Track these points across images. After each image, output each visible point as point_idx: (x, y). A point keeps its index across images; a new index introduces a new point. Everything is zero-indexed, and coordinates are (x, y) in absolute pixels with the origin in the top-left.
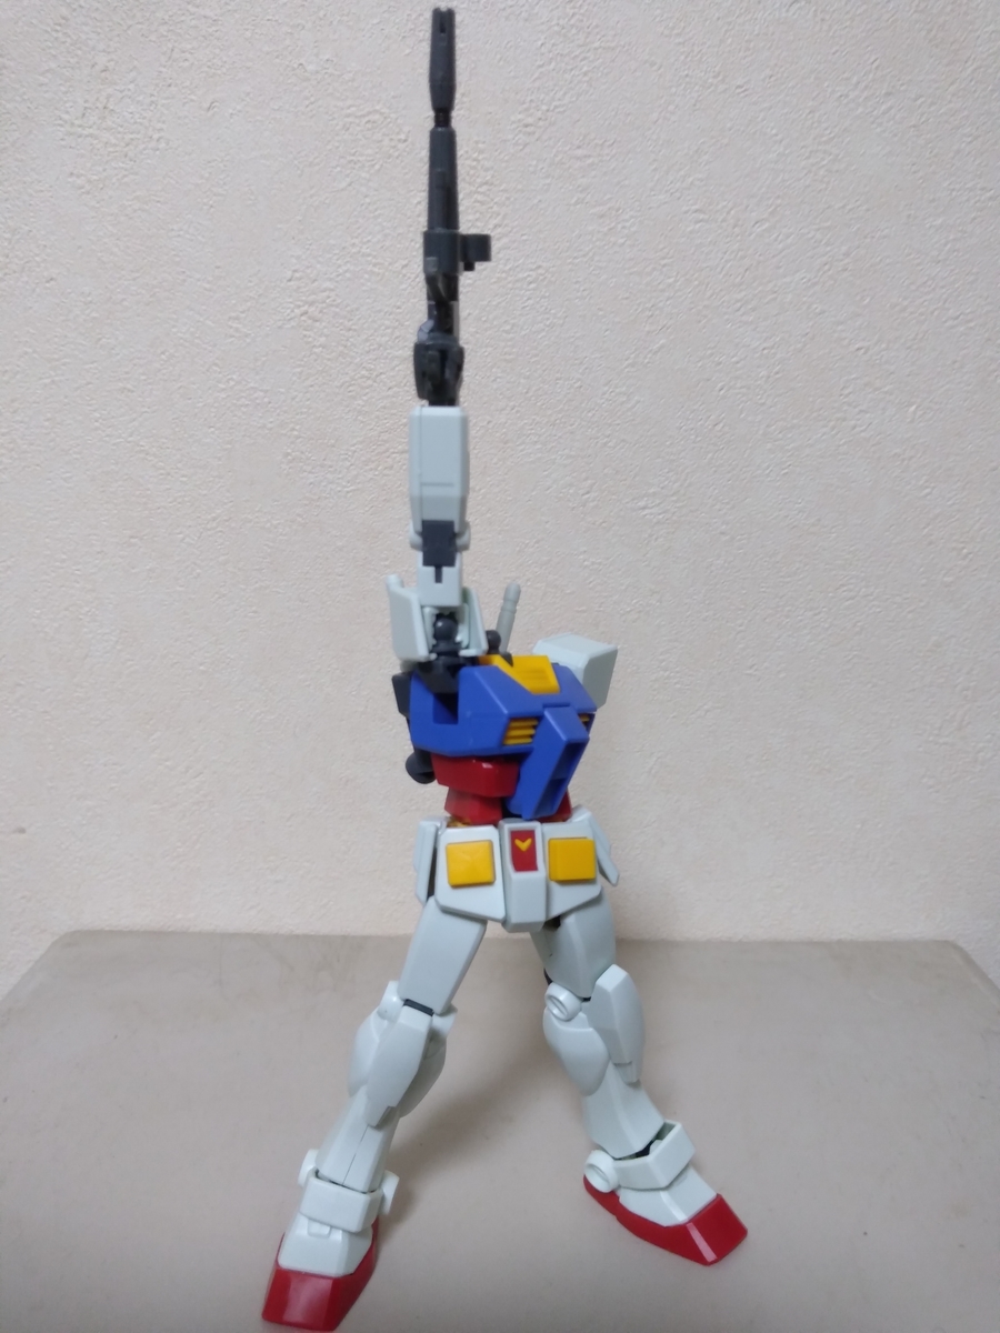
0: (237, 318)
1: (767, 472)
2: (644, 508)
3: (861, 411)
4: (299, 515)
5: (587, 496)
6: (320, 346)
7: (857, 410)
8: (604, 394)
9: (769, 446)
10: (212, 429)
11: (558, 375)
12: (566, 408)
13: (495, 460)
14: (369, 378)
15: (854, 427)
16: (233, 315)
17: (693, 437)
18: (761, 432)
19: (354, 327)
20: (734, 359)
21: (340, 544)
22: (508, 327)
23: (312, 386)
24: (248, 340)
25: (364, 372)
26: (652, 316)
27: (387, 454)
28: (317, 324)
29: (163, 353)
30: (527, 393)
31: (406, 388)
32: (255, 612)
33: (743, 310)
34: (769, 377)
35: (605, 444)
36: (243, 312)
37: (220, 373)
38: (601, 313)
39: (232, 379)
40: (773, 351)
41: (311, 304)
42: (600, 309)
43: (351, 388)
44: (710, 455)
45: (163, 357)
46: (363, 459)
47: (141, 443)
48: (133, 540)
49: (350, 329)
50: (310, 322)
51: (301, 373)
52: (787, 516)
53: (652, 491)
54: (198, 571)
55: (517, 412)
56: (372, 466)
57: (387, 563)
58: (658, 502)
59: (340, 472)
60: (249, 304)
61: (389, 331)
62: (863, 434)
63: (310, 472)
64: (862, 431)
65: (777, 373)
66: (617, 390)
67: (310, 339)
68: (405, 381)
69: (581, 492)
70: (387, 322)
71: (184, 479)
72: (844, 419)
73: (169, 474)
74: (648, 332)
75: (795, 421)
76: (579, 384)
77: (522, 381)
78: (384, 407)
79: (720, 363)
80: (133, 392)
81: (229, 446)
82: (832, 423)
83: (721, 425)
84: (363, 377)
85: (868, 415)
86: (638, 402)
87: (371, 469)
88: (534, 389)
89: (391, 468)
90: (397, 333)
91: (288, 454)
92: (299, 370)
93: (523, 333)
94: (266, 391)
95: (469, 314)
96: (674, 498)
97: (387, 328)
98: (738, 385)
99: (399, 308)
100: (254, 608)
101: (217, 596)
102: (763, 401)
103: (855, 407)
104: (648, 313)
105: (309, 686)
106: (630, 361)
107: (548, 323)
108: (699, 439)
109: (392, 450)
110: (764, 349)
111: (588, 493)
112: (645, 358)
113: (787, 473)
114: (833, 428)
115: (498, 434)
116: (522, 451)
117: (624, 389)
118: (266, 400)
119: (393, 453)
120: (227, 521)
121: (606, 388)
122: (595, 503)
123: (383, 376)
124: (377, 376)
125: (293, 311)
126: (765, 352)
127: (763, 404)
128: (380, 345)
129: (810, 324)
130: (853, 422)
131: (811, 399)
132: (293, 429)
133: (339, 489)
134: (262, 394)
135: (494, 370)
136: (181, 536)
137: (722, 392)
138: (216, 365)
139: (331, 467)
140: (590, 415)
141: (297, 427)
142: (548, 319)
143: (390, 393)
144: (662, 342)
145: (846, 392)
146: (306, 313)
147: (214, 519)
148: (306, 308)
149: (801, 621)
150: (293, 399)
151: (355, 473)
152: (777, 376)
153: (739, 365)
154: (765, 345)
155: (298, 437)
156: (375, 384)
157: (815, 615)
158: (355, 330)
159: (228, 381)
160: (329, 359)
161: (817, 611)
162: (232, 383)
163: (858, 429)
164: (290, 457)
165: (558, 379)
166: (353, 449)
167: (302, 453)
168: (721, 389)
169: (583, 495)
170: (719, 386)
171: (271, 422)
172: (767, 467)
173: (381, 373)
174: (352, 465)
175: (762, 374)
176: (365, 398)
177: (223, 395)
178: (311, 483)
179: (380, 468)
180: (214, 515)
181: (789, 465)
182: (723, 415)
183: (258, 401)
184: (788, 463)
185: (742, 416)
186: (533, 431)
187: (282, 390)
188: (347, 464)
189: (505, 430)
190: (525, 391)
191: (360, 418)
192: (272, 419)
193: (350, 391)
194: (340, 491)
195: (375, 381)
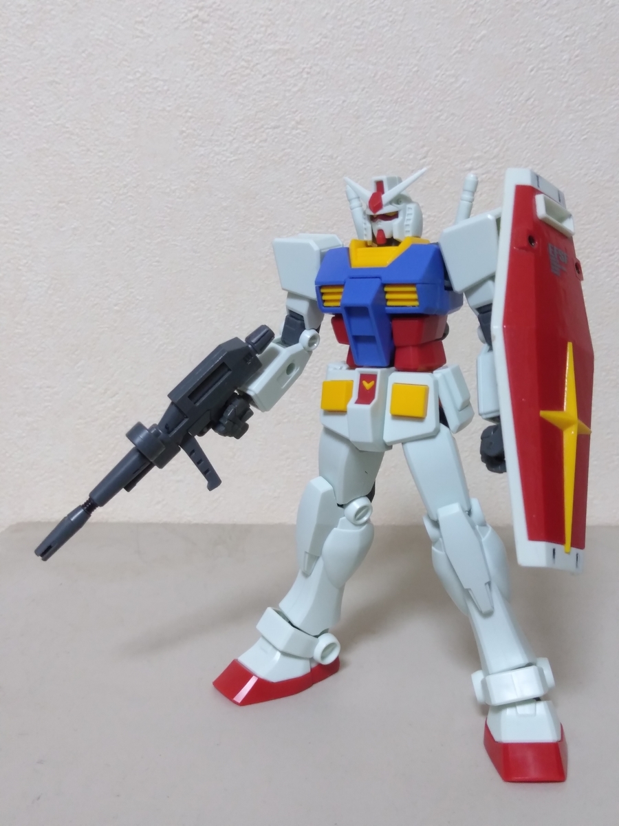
0: (142, 22)
1: (570, 138)
4: (192, 181)
5: (424, 160)
6: (208, 43)
8: (437, 76)
9: (571, 116)
10: (123, 113)
11: (400, 62)
12: (406, 88)
13: (349, 133)
14: (247, 68)
16: (139, 19)
17: (509, 110)
18: (564, 105)
19: (234, 27)
20: (542, 46)
21: (225, 204)
22: (358, 24)
23: (202, 75)
24: (151, 40)
25: (243, 63)
26: (475, 11)
27: (262, 130)
28: (206, 25)
29: (83, 52)
30: (374, 77)
31: (277, 76)
32: (158, 261)
33: (548, 5)
34: (570, 60)
35: (438, 118)
36: (146, 17)
37: (128, 67)
38: (433, 10)
39: (138, 72)
40: (573, 38)
41: (201, 9)
42: (432, 7)
43: (233, 77)
44: (523, 125)
45: (84, 55)
46: (243, 134)
47: (67, 125)
48: (61, 205)
49: (232, 29)
50: (200, 23)
51: (193, 65)
52: (586, 175)
53: (476, 155)
54: (113, 228)
55: (367, 92)
56: (250, 139)
57: (263, 219)
58: (481, 164)
59: (225, 145)
60: (151, 10)
61: (263, 29)
63: (201, 146)
65: (577, 56)
66: (448, 73)
67: (200, 38)
68: (276, 70)
69: (419, 157)
70: (261, 22)
71: (101, 154)
73: (88, 150)
74: (472, 25)
75: (592, 96)
76: (416, 69)
77: (371, 67)
78: (260, 91)
79: (530, 49)
80: (59, 84)
81: (136, 126)
83: (532, 100)
84: (242, 67)
86: (464, 82)
87: (250, 142)
88: (380, 73)
89: (265, 141)
90: (269, 31)
91: (183, 132)
92: (191, 62)
93: (371, 28)
94: (165, 81)
95: (327, 14)
96: (495, 161)
97: (262, 26)
98: (546, 67)
99: (271, 10)
100: (157, 259)
101: (128, 249)
102: (565, 79)
104: (472, 10)
105: (201, 321)
106: (457, 49)
107: (391, 19)
108: (514, 112)
109: (266, 127)
110: (566, 37)
111: (425, 158)
112: (470, 46)
113: (585, 139)
115: (351, 112)
116: (370, 124)
117: (453, 72)
118: (166, 88)
119: (267, 128)
120: (135, 187)
121: (438, 72)
122: (430, 166)
123: (259, 66)
124: (254, 66)
125: (186, 15)
126: (567, 39)
127: (566, 82)
128: (256, 41)
129: (604, 15)
131: (605, 77)
132: (187, 111)
133: (224, 159)
134: (162, 83)
135: (348, 59)
136: (99, 200)
137: (533, 73)
138: (126, 60)
139: (217, 141)
140: (426, 93)
141: (191, 110)
142: (390, 16)
143: (265, 79)
144: (484, 32)
146: (196, 16)
147: (125, 186)
148: (196, 12)
149: (599, 261)
150: (187, 86)
151: (236, 145)
152: (577, 59)
153: (546, 51)
154: (567, 33)
155: (191, 118)
156: (252, 73)
157: (611, 255)
158: (236, 29)
159: (135, 73)
160: (215, 53)
161: (612, 253)
162: (138, 75)
164: (184, 134)
165: (399, 65)
166: (235, 126)
167: (195, 130)
168: (532, 70)
169: (420, 159)
170: (530, 67)
171: (169, 106)
172: (570, 134)
173: (257, 64)
174: (234, 139)
175: (565, 57)
176: (244, 84)
177: (131, 85)
178: (202, 155)
179: (257, 141)
180: (125, 183)
181: (588, 132)
182: (533, 92)
183: (159, 89)
184: (587, 130)
185: (549, 92)
186: (380, 108)
187: (178, 79)
188: (231, 138)
189: (356, 108)
190: (373, 75)
191: (240, 100)
192: (170, 104)
193: (232, 79)
194: (224, 161)
195: (252, 70)
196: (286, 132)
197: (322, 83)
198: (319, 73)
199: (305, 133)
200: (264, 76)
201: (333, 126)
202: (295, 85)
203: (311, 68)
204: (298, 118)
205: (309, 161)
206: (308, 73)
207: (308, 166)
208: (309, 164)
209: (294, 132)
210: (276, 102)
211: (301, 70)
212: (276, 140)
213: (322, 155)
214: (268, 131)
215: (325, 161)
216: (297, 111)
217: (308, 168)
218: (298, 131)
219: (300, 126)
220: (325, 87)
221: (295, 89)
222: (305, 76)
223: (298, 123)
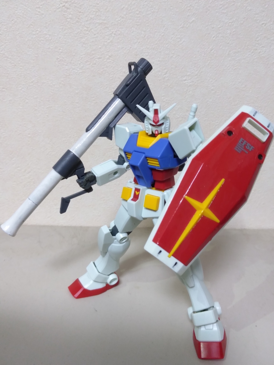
0: (39, 8)
1: (229, 68)
2: (185, 80)
3: (262, 47)
4: (62, 81)
5: (165, 76)
6: (69, 18)
7: (261, 46)
8: (172, 38)
9: (230, 59)
10: (31, 49)
11: (156, 31)
12: (158, 43)
14: (87, 31)
15: (260, 52)
16: (38, 6)
18: (227, 53)
19: (82, 11)
20: (219, 26)
21: (77, 92)
22: (138, 12)
23: (67, 33)
24: (43, 16)
25: (85, 28)
26: (190, 9)
27: (94, 59)
28: (68, 10)
29: (12, 20)
30: (144, 37)
31: (101, 35)
32: (47, 116)
33: (222, 8)
34: (231, 33)
35: (172, 57)
36: (41, 5)
37: (33, 28)
38: (171, 8)
39: (38, 30)
40: (233, 24)
41: (66, 2)
42: (171, 6)
43: (81, 34)
44: (209, 62)
45: (12, 22)
46: (85, 60)
47: (6, 54)
48: (3, 90)
49: (80, 12)
50: (66, 9)
51: (62, 28)
52: (234, 84)
53: (188, 74)
54: (27, 101)
55: (141, 44)
57: (94, 99)
58: (190, 78)
59: (77, 65)
60: (43, 2)
61: (94, 13)
62: (263, 55)
63: (66, 65)
64: (262, 54)
65: (234, 32)
66: (177, 37)
67: (66, 16)
68: (100, 32)
70: (94, 10)
71: (21, 67)
72: (256, 50)
73: (15, 65)
74: (189, 15)
75: (239, 50)
76: (163, 34)
77: (143, 33)
78: (93, 42)
79: (213, 28)
80: (2, 35)
81: (37, 55)
82: (252, 51)
83: (213, 50)
84: (85, 30)
85: (265, 48)
86: (184, 41)
87: (88, 64)
88: (147, 36)
89: (95, 64)
90: (97, 14)
91: (58, 59)
92: (62, 27)
93: (143, 15)
94: (50, 35)
95: (124, 7)
96: (196, 77)
97: (94, 12)
98: (220, 36)
99: (98, 4)
101: (34, 110)
102: (228, 42)
103: (260, 45)
104: (189, 8)
106: (182, 26)
107: (152, 11)
110: (230, 23)
111: (165, 74)
112: (187, 25)
113: (235, 69)
114: (253, 52)
117: (179, 36)
118: (50, 38)
119: (96, 58)
120: (37, 83)
121: (173, 36)
122: (168, 78)
123: (92, 30)
124: (90, 30)
125: (59, 5)
126: (230, 24)
127: (228, 43)
128: (91, 18)
129: (246, 14)
130: (259, 51)
131: (245, 42)
132: (60, 49)
133: (77, 71)
134: (48, 36)
135: (133, 28)
136: (20, 88)
137: (214, 38)
138: (32, 25)
139: (74, 63)
140: (167, 46)
141: (61, 49)
142: (152, 9)
143: (95, 36)
144: (193, 19)
145: (258, 39)
146: (64, 6)
147: (32, 82)
148: (64, 4)
150: (60, 38)
151: (82, 66)
152: (234, 33)
153: (220, 29)
154: (230, 21)
155: (62, 52)
156: (89, 33)
158: (82, 13)
159: (36, 31)
160: (73, 23)
162: (38, 32)
163: (261, 53)
164: (59, 60)
165: (156, 32)
166: (81, 57)
167: (63, 58)
168: (214, 37)
169: (164, 75)
170: (213, 36)
171: (52, 47)
172: (229, 66)
173: (92, 29)
174: (81, 63)
175: (228, 32)
176: (86, 38)
177: (34, 36)
178: (67, 69)
179: (91, 64)
181: (237, 66)
182: (214, 47)
183: (47, 39)
184: (236, 65)
185: (221, 47)
186: (146, 51)
187: (56, 35)
188: (80, 62)
189: (136, 51)
190: (144, 36)
191: (84, 45)
192: (52, 46)
193: (80, 36)
194: (77, 72)
195: (89, 32)
196: (105, 60)
197: (121, 39)
198: (119, 34)
199: (113, 61)
200: (95, 35)
201: (126, 58)
202: (109, 39)
203: (116, 32)
204: (110, 54)
205: (114, 74)
206: (115, 34)
207: (114, 76)
208: (115, 75)
209: (108, 61)
210: (100, 47)
211: (111, 33)
212: (100, 64)
213: (120, 71)
214: (96, 60)
215: (122, 74)
216: (109, 51)
217: (114, 77)
218: (110, 60)
219: (111, 58)
220: (122, 41)
221: (109, 41)
222: (113, 35)
223: (110, 57)
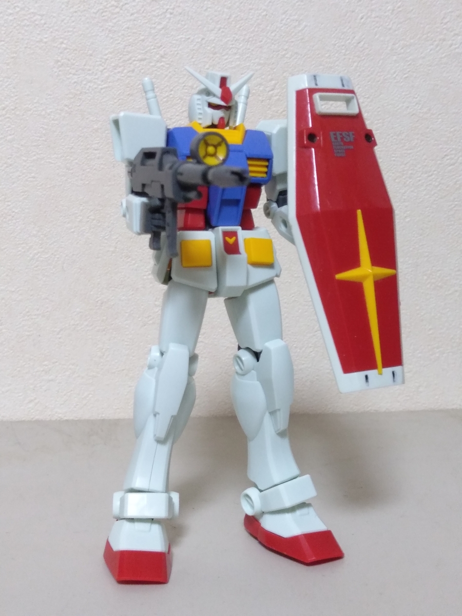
1: (395, 75)
3: (455, 35)
4: (66, 106)
7: (452, 34)
8: (282, 20)
9: (395, 58)
11: (251, 7)
12: (256, 30)
13: (207, 66)
14: (117, 7)
15: (451, 45)
17: (343, 51)
18: (389, 48)
21: (96, 127)
23: (76, 12)
27: (130, 61)
30: (229, 19)
31: (144, 14)
32: (34, 177)
34: (393, 10)
35: (284, 55)
39: (18, 6)
43: (104, 14)
44: (355, 64)
46: (113, 64)
52: (408, 107)
55: (223, 32)
56: (120, 70)
59: (96, 74)
62: (457, 50)
63: (74, 74)
64: (456, 48)
65: (399, 7)
66: (292, 18)
68: (143, 9)
69: (268, 89)
72: (444, 40)
75: (412, 41)
76: (265, 13)
77: (226, 10)
78: (128, 28)
81: (15, 55)
82: (436, 43)
83: (362, 43)
84: (113, 6)
85: (460, 37)
86: (306, 26)
87: (119, 72)
88: (234, 16)
89: (133, 71)
91: (58, 61)
94: (42, 15)
98: (373, 16)
100: (33, 175)
101: (5, 165)
102: (390, 26)
103: (451, 32)
105: (73, 232)
108: (348, 52)
109: (133, 59)
111: (272, 90)
113: (407, 77)
114: (437, 45)
115: (209, 48)
116: (226, 59)
117: (296, 17)
118: (43, 22)
119: (134, 61)
120: (13, 110)
121: (284, 16)
122: (277, 97)
123: (127, 6)
124: (123, 6)
127: (390, 29)
130: (450, 42)
131: (422, 26)
132: (62, 43)
133: (95, 86)
134: (39, 17)
137: (363, 20)
139: (89, 70)
140: (273, 34)
141: (65, 42)
143: (132, 17)
145: (445, 21)
149: (419, 181)
150: (63, 21)
151: (107, 75)
152: (400, 9)
155: (66, 49)
156: (121, 11)
157: (429, 176)
159: (15, 7)
161: (430, 174)
162: (18, 9)
163: (454, 47)
164: (59, 63)
165: (251, 9)
166: (105, 57)
167: (69, 60)
168: (362, 18)
169: (269, 91)
170: (361, 16)
171: (46, 38)
172: (395, 73)
173: (126, 4)
174: (105, 69)
175: (389, 8)
176: (114, 21)
177: (11, 18)
178: (75, 82)
179: (125, 71)
180: (3, 105)
181: (409, 71)
182: (363, 37)
183: (37, 23)
184: (408, 70)
185: (376, 37)
186: (234, 46)
187: (54, 15)
188: (101, 68)
189: (214, 45)
190: (228, 17)
191: (111, 35)
192: (46, 36)
193: (104, 16)
194: (96, 88)
195: (121, 9)
196: (151, 64)
197: (183, 23)
198: (180, 14)
199: (168, 66)
200: (132, 14)
201: (193, 60)
202: (160, 23)
203: (173, 9)
204: (162, 52)
205: (171, 90)
206: (171, 14)
207: (171, 94)
208: (172, 92)
209: (159, 64)
210: (142, 38)
211: (165, 11)
212: (142, 71)
213: (184, 85)
214: (135, 62)
215: (186, 91)
216: (161, 46)
217: (171, 96)
218: (162, 64)
219: (163, 59)
220: (186, 27)
221: (160, 27)
222: (168, 16)
223: (162, 57)
